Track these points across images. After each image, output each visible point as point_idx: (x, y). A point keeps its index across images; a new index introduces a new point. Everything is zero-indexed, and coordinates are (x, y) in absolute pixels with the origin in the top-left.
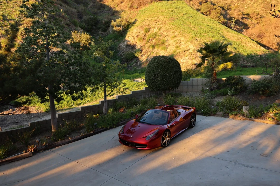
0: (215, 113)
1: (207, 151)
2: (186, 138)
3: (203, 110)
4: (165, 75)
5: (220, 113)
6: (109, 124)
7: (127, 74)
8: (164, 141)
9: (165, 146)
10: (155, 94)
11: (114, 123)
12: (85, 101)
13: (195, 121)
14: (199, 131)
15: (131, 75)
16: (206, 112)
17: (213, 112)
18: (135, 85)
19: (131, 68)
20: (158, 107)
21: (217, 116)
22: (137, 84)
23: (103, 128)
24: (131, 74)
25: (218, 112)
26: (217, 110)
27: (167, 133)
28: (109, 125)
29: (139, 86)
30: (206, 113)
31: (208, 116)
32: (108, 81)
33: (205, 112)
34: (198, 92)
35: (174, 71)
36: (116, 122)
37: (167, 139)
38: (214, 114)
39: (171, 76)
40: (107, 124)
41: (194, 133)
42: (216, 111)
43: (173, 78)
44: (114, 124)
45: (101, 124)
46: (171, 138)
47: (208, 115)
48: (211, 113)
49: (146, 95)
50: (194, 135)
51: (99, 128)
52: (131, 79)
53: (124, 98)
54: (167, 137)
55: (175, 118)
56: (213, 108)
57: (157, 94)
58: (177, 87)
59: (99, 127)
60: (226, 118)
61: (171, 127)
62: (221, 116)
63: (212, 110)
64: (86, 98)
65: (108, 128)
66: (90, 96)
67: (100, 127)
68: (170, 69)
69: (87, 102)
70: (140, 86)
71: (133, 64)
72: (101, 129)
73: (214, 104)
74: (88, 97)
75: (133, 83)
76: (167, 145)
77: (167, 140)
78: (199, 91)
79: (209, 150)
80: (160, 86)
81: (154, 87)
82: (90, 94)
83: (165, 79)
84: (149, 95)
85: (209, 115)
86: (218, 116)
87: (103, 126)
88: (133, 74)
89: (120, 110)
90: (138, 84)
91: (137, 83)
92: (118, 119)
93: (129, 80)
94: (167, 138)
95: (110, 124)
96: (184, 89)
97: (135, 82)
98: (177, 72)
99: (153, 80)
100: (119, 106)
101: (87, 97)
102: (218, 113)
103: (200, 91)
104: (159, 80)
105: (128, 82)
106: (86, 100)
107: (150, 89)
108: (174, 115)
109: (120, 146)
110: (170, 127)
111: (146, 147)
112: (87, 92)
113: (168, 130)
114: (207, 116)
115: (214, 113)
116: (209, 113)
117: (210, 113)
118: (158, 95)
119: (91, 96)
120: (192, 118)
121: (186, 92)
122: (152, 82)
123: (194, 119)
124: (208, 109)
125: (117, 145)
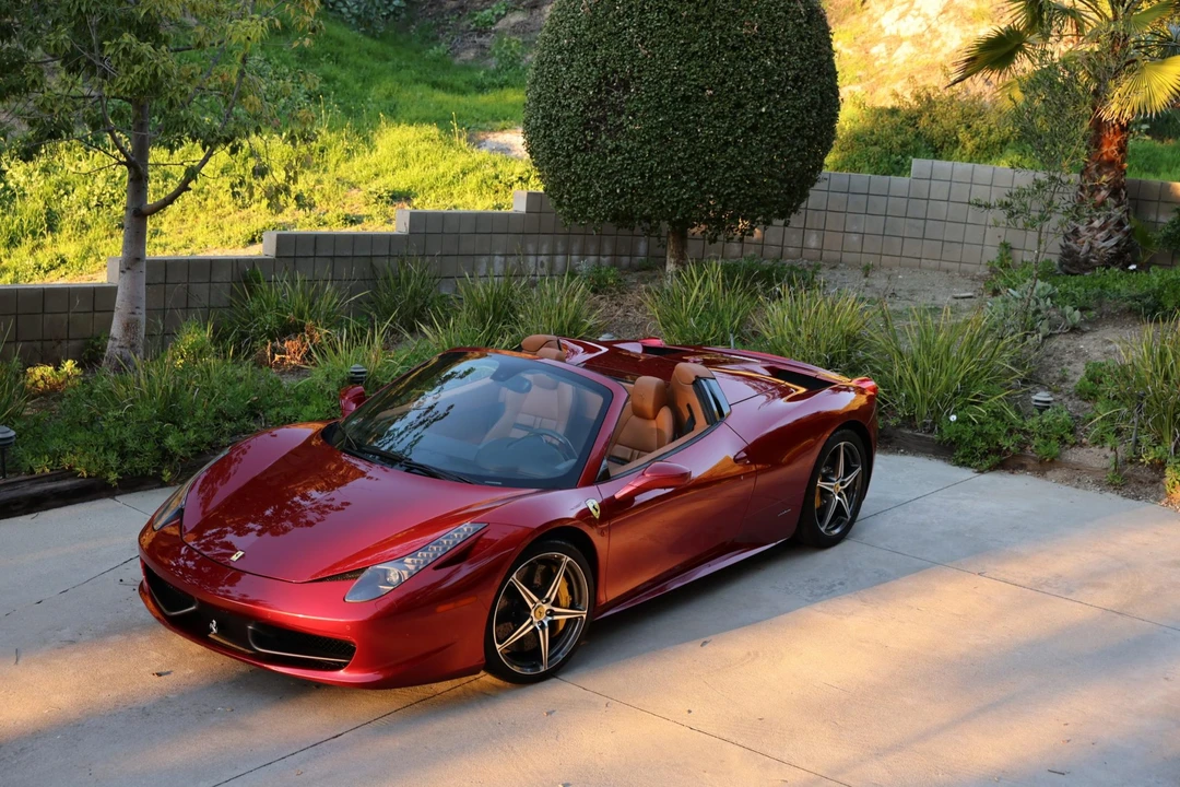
0: (1054, 447)
1: (880, 753)
2: (742, 625)
3: (953, 418)
4: (685, 98)
5: (1095, 458)
6: (122, 443)
7: (435, 85)
8: (524, 630)
9: (528, 672)
10: (605, 260)
11: (170, 441)
12: (31, 262)
13: (858, 492)
14: (874, 581)
15: (463, 100)
16: (980, 434)
17: (1037, 441)
18: (472, 180)
19: (482, 46)
20: (546, 344)
21: (1066, 481)
22: (491, 171)
23: (64, 478)
24: (463, 93)
25: (1082, 445)
26: (1072, 431)
27: (558, 563)
28: (123, 455)
29: (501, 187)
30: (980, 444)
31: (993, 468)
32: (137, 68)
33: (967, 437)
34: (964, 274)
35: (768, 74)
36: (192, 436)
37: (552, 613)
38: (1041, 461)
39: (738, 105)
40: (109, 447)
41: (826, 591)
42: (1068, 436)
43: (754, 128)
44: (166, 456)
45: (56, 444)
46: (595, 609)
47: (994, 459)
48: (1022, 446)
49: (532, 259)
50: (818, 606)
51: (32, 472)
52: (448, 130)
53: (333, 257)
54: (551, 594)
55: (673, 439)
56: (1043, 408)
57: (625, 260)
58: (783, 215)
59: (30, 461)
60: (1137, 498)
61: (603, 518)
62: (1098, 483)
63: (1031, 423)
64: (49, 239)
65: (113, 476)
66: (84, 226)
67: (43, 466)
68: (734, 48)
69: (52, 268)
70: (517, 186)
71: (499, 17)
72: (43, 478)
73: (1063, 380)
74: (67, 230)
75: (462, 160)
76: (542, 669)
77: (553, 624)
78: (971, 268)
79: (897, 747)
80: (633, 187)
81: (588, 187)
82: (84, 211)
83: (686, 133)
84: (559, 259)
85: (1004, 461)
86: (1077, 474)
87: (66, 462)
88: (481, 88)
89: (274, 350)
90: (500, 167)
91: (495, 165)
92: (222, 415)
93: (433, 131)
94: (556, 603)
95: (132, 445)
96: (855, 238)
97: (480, 155)
98: (796, 79)
99: (586, 125)
100: (270, 319)
101: (52, 228)
102: (1074, 456)
103: (983, 271)
104: (632, 135)
105: (425, 145)
106: (39, 254)
107: (559, 204)
108: (665, 419)
109: (143, 639)
110: (597, 514)
111: (338, 667)
112: (67, 193)
113: (570, 535)
114: (982, 472)
115: (1043, 451)
116: (999, 450)
117: (1007, 443)
118: (632, 268)
119: (88, 228)
120: (827, 463)
121: (867, 271)
122: (576, 148)
123: (846, 474)
124: (998, 415)
125: (126, 629)
